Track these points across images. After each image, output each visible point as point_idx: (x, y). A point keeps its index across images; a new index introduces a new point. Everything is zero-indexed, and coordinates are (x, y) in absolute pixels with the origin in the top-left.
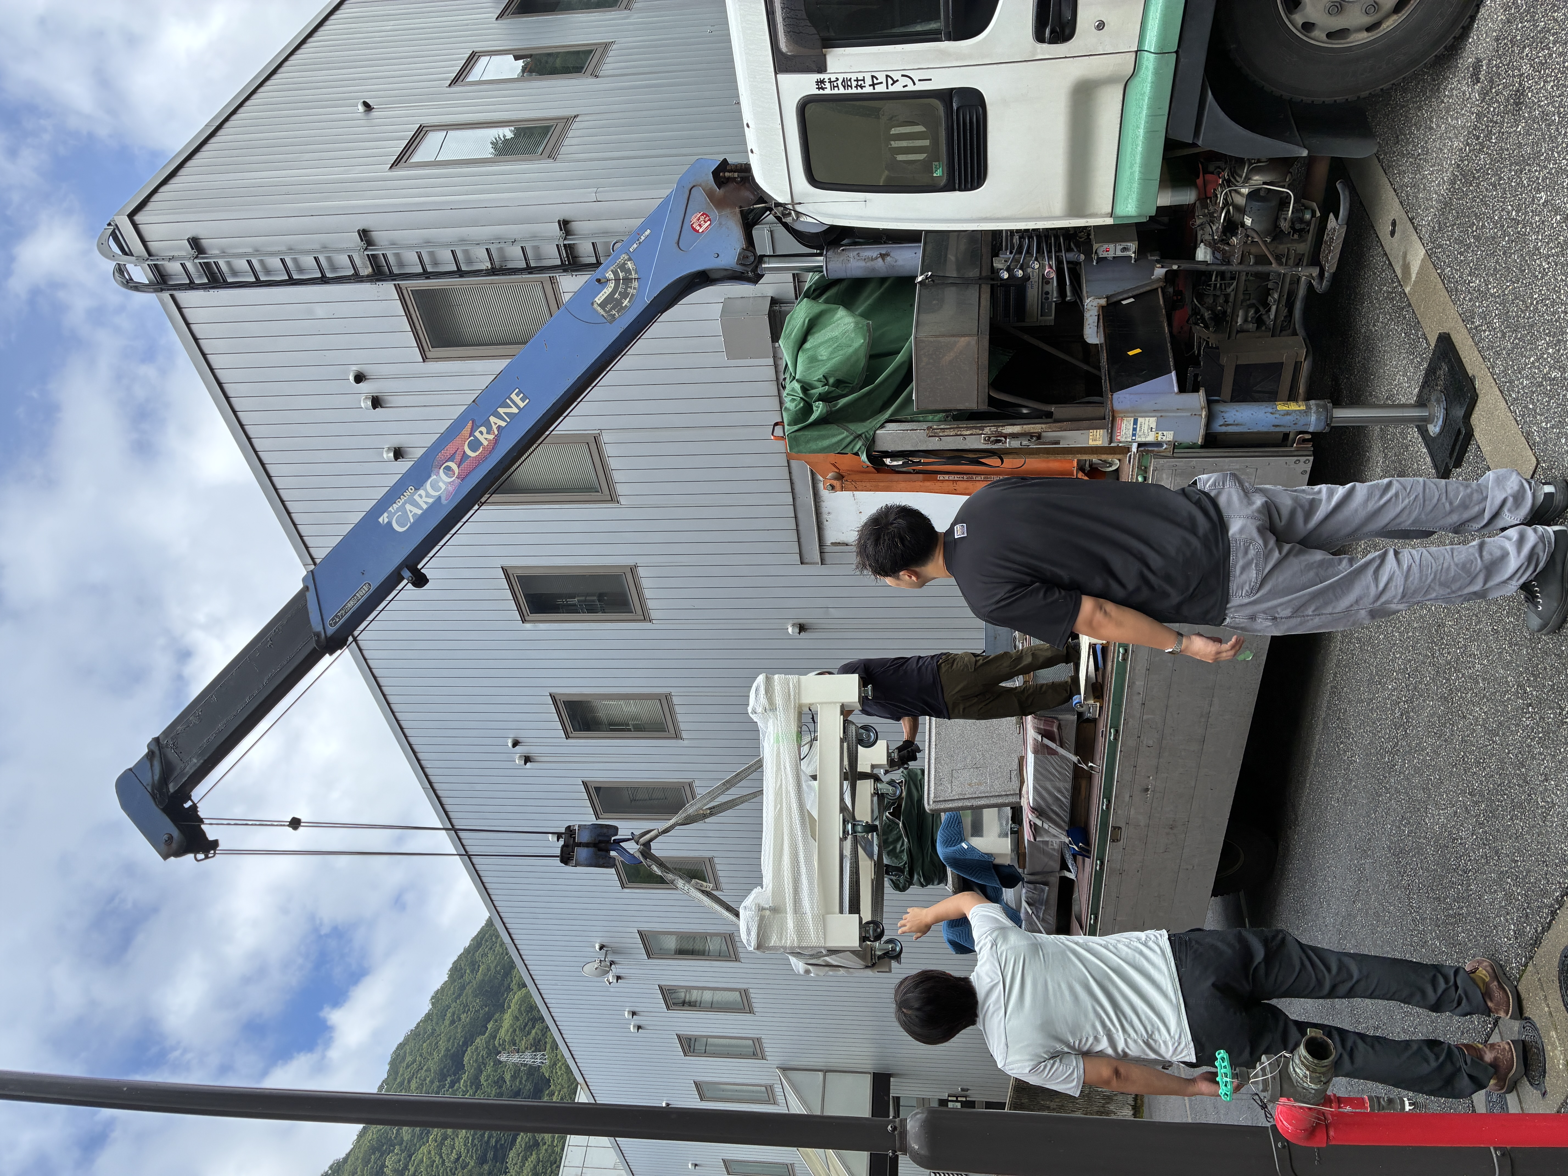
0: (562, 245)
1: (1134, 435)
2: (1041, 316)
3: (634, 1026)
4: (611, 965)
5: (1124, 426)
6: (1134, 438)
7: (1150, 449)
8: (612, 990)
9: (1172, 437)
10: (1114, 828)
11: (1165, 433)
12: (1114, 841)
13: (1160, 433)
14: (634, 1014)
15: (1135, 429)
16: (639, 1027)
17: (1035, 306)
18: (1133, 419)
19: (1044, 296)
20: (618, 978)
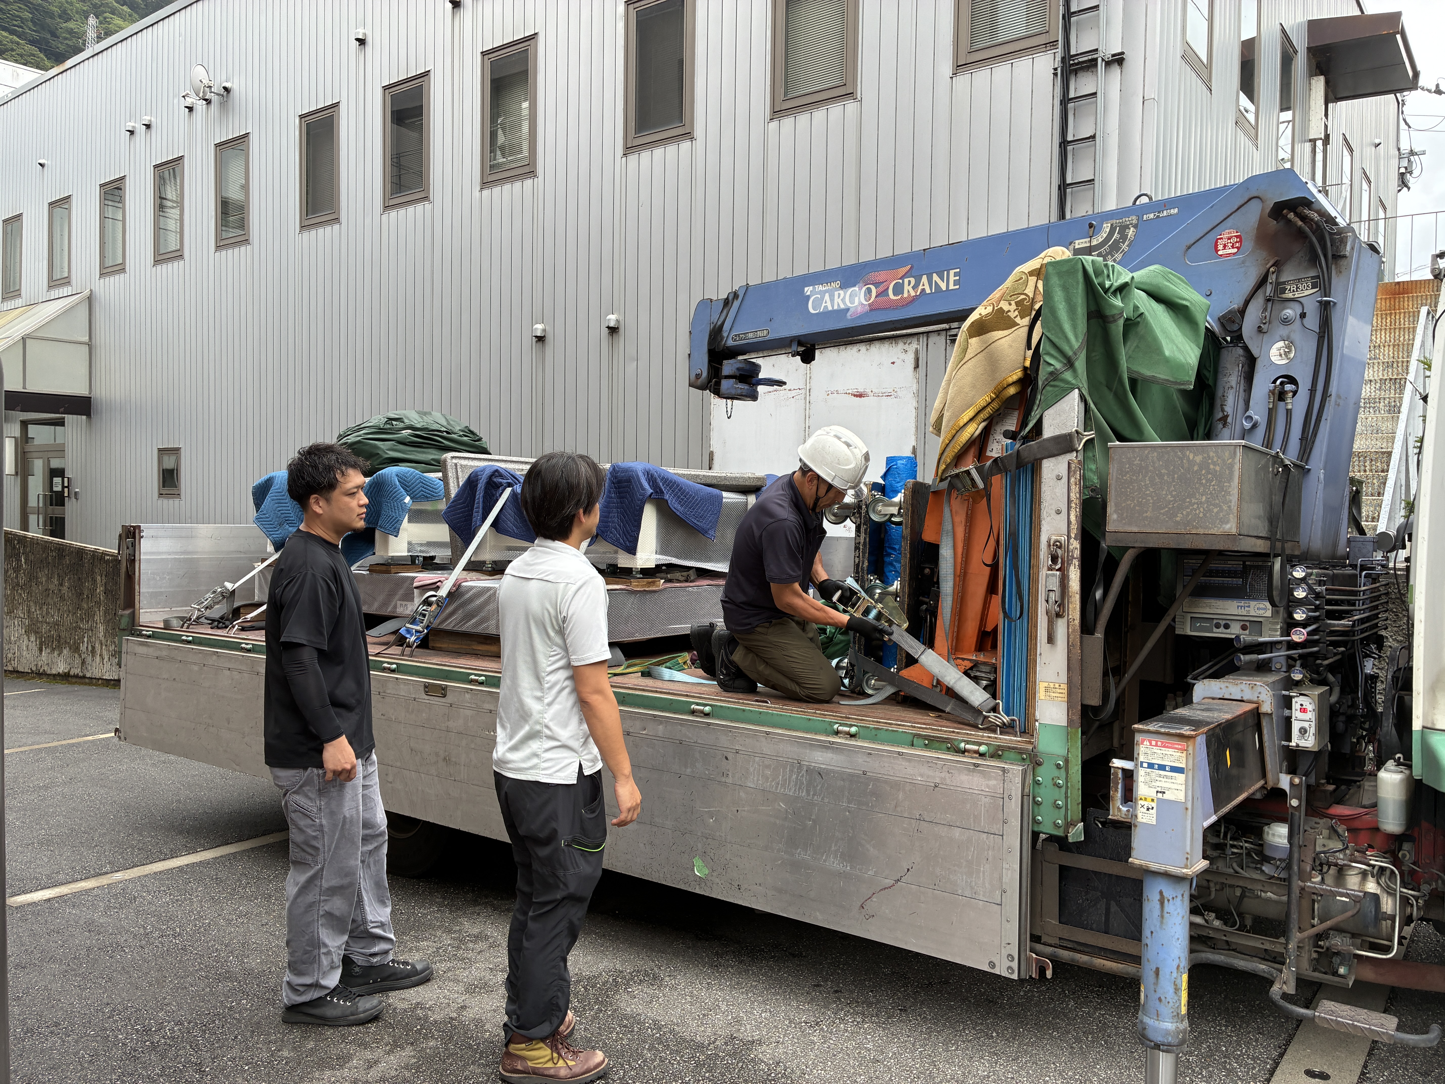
0: (1095, 56)
1: (1151, 766)
2: (1191, 618)
3: (133, 127)
4: (206, 100)
5: (1170, 751)
6: (1145, 765)
7: (1120, 786)
8: (176, 101)
9: (1144, 821)
10: (444, 689)
11: (1154, 811)
12: (426, 687)
13: (1154, 805)
14: (148, 126)
15: (1162, 767)
16: (132, 132)
17: (1207, 610)
18: (1183, 766)
19: (1222, 623)
20: (190, 109)
